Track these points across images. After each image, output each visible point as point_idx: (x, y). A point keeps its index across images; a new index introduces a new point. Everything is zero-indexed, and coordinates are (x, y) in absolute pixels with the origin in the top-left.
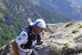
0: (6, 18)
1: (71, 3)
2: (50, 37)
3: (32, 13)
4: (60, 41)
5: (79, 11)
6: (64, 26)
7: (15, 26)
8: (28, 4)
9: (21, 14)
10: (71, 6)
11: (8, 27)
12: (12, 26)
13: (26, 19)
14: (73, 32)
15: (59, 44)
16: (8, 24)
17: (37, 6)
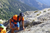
0: (9, 8)
1: (38, 3)
2: (27, 17)
3: (21, 7)
4: (31, 19)
5: (41, 6)
6: (34, 12)
7: (13, 12)
8: (19, 2)
9: (16, 7)
10: (38, 4)
11: (10, 12)
12: (12, 12)
13: (18, 9)
14: (37, 15)
15: (31, 20)
16: (10, 11)
17: (23, 4)
